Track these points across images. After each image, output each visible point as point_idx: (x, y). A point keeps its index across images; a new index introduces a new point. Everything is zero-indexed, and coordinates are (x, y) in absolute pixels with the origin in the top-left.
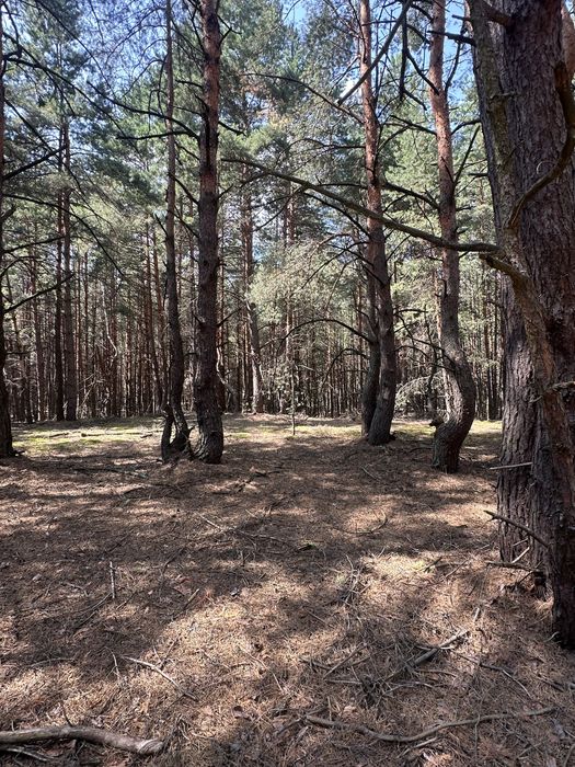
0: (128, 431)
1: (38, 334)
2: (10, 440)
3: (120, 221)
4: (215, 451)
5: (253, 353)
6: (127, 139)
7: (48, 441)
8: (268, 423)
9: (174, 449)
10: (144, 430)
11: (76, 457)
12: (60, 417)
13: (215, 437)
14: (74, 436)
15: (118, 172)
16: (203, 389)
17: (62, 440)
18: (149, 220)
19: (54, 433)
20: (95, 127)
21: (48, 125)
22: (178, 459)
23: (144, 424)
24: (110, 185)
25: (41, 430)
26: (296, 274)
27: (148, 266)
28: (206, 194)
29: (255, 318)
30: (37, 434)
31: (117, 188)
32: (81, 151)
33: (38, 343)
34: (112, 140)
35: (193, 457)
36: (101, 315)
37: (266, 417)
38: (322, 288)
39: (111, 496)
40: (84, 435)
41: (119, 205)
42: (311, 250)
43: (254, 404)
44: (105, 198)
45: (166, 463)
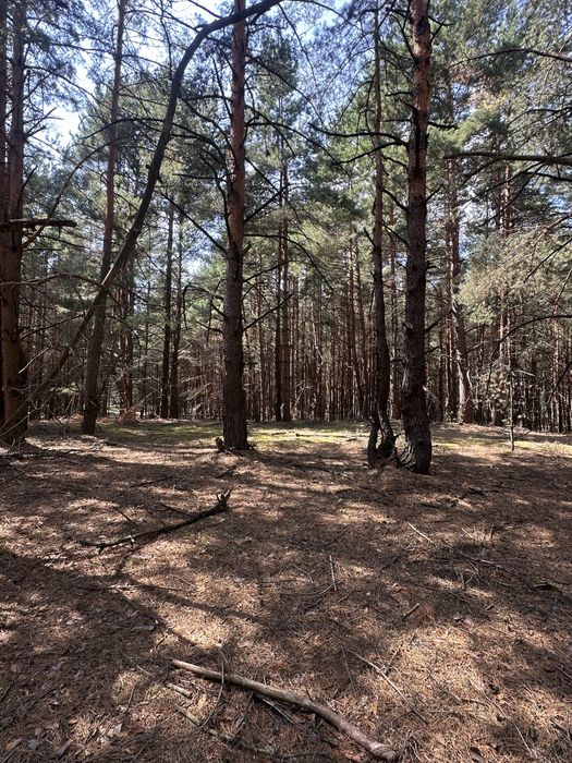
0: (335, 434)
1: (262, 347)
2: (246, 434)
3: (326, 240)
4: (423, 461)
5: (458, 358)
6: (335, 165)
7: (270, 439)
8: (479, 435)
9: (380, 454)
10: (349, 434)
11: (294, 454)
12: (279, 418)
13: (422, 447)
14: (290, 435)
15: (327, 196)
16: (411, 395)
17: (281, 439)
18: (353, 235)
19: (274, 431)
20: (308, 161)
21: (272, 170)
22: (384, 465)
23: (348, 429)
24: (320, 209)
25: (265, 428)
26: (515, 267)
27: (351, 279)
28: (415, 198)
29: (461, 320)
30: (262, 431)
31: (325, 212)
32: (297, 184)
33: (262, 355)
34: (322, 171)
35: (400, 465)
36: (310, 328)
37: (475, 428)
38: (550, 279)
39: (325, 494)
40: (298, 435)
41: (327, 227)
42: (535, 236)
43: (460, 413)
44: (316, 222)
45: (372, 467)
